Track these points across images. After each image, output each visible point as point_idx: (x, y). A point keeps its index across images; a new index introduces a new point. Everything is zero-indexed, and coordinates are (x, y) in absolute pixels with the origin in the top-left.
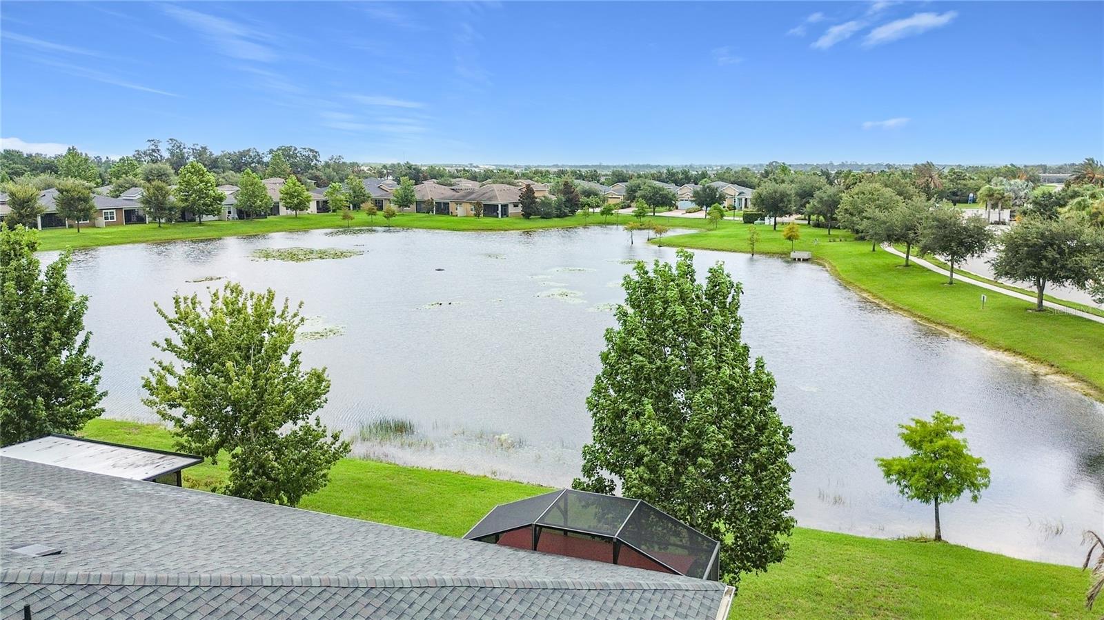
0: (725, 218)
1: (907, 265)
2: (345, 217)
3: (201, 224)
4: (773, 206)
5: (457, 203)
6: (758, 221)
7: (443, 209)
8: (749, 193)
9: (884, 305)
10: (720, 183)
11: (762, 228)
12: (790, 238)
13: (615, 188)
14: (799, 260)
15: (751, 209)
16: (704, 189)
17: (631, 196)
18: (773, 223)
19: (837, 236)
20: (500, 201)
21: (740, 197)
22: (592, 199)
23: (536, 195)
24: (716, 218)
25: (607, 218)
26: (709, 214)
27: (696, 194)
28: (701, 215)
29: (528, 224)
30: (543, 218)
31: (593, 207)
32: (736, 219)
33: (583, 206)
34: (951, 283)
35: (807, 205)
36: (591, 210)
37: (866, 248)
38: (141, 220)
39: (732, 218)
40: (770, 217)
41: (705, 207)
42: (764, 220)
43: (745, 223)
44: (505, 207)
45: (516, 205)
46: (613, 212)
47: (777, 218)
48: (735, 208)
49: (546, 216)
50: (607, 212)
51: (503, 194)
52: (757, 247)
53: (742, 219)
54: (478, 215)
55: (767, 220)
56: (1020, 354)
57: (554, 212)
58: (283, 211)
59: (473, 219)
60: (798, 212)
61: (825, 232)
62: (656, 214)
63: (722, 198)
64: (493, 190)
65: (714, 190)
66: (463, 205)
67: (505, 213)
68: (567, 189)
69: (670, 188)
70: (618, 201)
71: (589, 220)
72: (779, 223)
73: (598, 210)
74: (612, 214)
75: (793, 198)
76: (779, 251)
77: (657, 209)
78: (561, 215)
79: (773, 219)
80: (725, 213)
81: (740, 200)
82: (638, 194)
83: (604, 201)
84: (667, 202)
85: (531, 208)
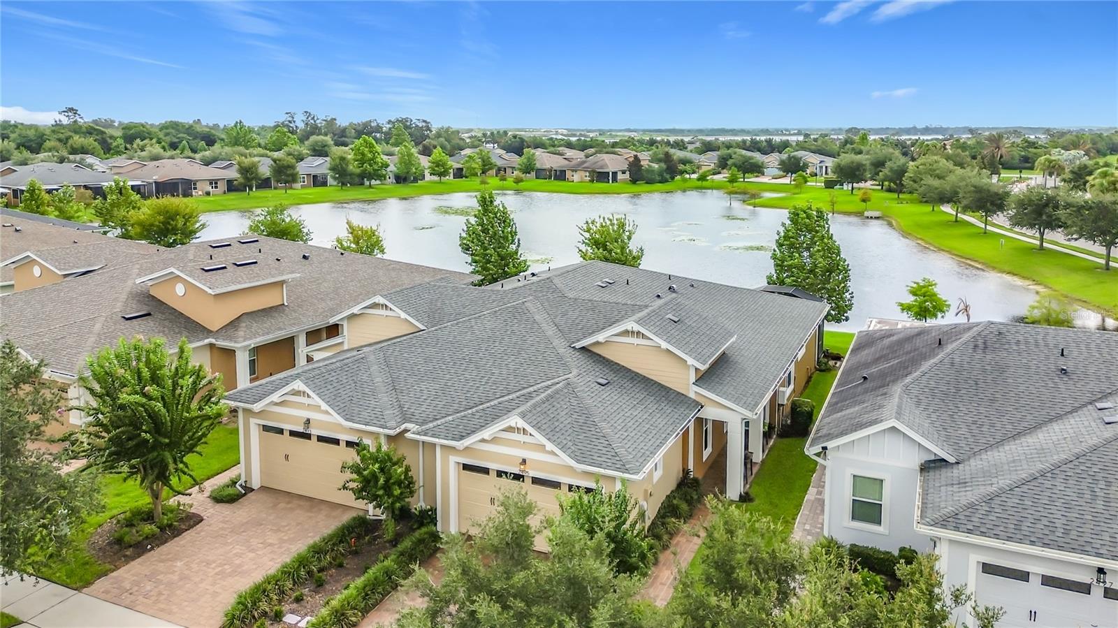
0: (808, 184)
1: (956, 221)
2: (483, 182)
3: (370, 186)
4: (851, 174)
5: (573, 171)
6: (838, 187)
7: (560, 175)
8: (830, 162)
9: (932, 248)
10: (803, 153)
11: (840, 192)
12: (864, 201)
13: (706, 157)
14: (871, 217)
15: (832, 176)
16: (790, 158)
17: (723, 164)
18: (850, 189)
19: (904, 199)
20: (611, 169)
21: (821, 165)
22: (688, 167)
23: (642, 163)
24: (800, 184)
25: (703, 184)
26: (794, 180)
27: (782, 163)
28: (786, 181)
29: (635, 188)
30: (647, 183)
31: (689, 174)
32: (818, 184)
33: (682, 173)
34: (985, 233)
35: (880, 173)
36: (687, 176)
37: (928, 208)
38: (324, 184)
39: (814, 184)
40: (848, 183)
41: (790, 174)
42: (843, 185)
43: (826, 188)
44: (615, 174)
45: (624, 172)
46: (708, 178)
47: (854, 184)
48: (816, 175)
49: (650, 182)
50: (703, 178)
51: (612, 163)
52: (837, 208)
53: (823, 184)
54: (592, 181)
55: (845, 187)
56: (1016, 275)
57: (658, 178)
58: (428, 177)
59: (587, 184)
60: (872, 179)
61: (895, 195)
62: (746, 180)
63: (806, 166)
64: (603, 160)
65: (798, 160)
66: (578, 172)
67: (615, 180)
68: (667, 158)
69: (757, 157)
70: (710, 168)
71: (687, 185)
72: (856, 188)
73: (694, 176)
74: (707, 180)
75: (868, 167)
76: (854, 211)
77: (746, 175)
78: (663, 181)
79: (850, 185)
80: (808, 179)
81: (821, 167)
82: (730, 162)
83: (699, 167)
84: (757, 169)
85: (637, 174)
